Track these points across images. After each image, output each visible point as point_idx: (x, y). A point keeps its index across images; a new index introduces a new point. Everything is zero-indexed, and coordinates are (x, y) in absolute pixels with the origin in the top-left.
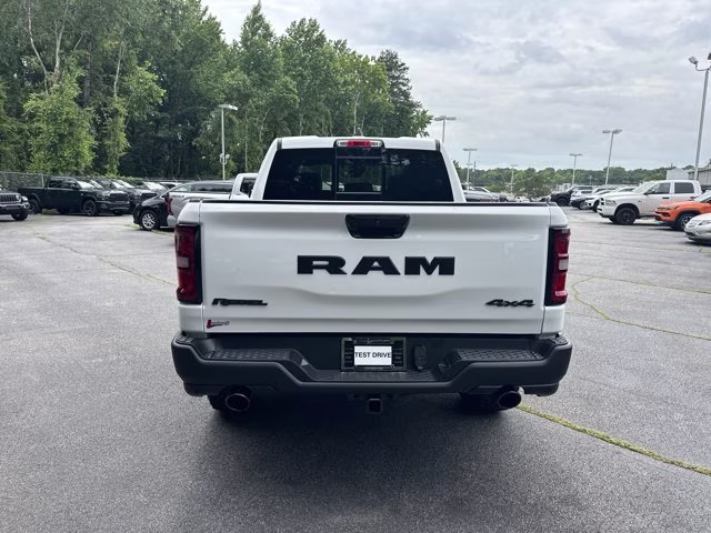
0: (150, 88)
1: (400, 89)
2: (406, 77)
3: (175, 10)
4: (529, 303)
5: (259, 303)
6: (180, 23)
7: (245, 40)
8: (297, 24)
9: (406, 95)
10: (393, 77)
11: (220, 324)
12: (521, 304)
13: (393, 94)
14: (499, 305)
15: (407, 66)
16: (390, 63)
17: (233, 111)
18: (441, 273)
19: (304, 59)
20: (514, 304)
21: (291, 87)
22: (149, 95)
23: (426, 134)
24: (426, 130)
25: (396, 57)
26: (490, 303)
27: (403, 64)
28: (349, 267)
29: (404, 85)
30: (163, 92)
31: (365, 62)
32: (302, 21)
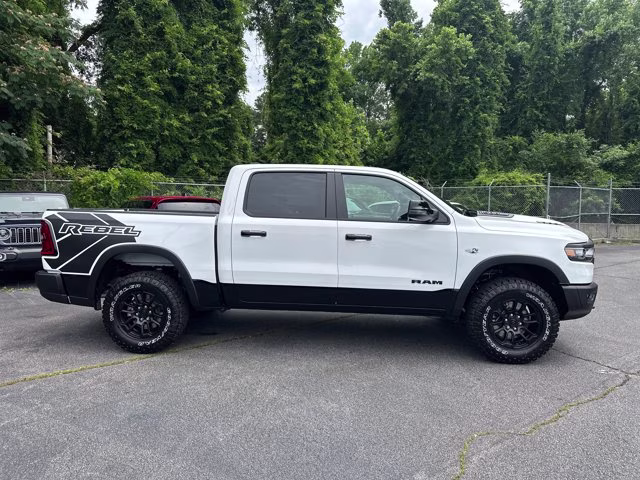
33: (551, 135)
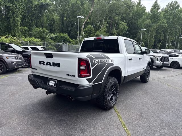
0: (124, 27)
3: (130, 7)
4: (74, 76)
5: (36, 69)
6: (131, 10)
7: (151, 11)
8: (170, 3)
12: (72, 76)
14: (69, 76)
17: (145, 30)
18: (58, 67)
19: (171, 13)
20: (71, 76)
21: (165, 22)
22: (124, 28)
26: (67, 75)
28: (45, 63)
30: (127, 27)
32: (172, 3)
33: (38, 28)
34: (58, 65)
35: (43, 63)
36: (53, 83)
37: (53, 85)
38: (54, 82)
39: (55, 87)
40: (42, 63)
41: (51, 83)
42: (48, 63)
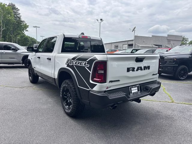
1: (17, 16)
2: (19, 12)
5: (119, 81)
9: (19, 18)
10: (14, 12)
11: (109, 88)
13: (15, 17)
15: (19, 9)
16: (13, 7)
23: (27, 31)
24: (27, 29)
25: (15, 5)
26: (152, 75)
27: (17, 8)
28: (136, 69)
29: (19, 15)
31: (4, 5)
34: (148, 68)
35: (133, 69)
36: (135, 90)
37: (137, 91)
38: (136, 88)
39: (140, 92)
40: (131, 70)
41: (133, 90)
42: (139, 68)
